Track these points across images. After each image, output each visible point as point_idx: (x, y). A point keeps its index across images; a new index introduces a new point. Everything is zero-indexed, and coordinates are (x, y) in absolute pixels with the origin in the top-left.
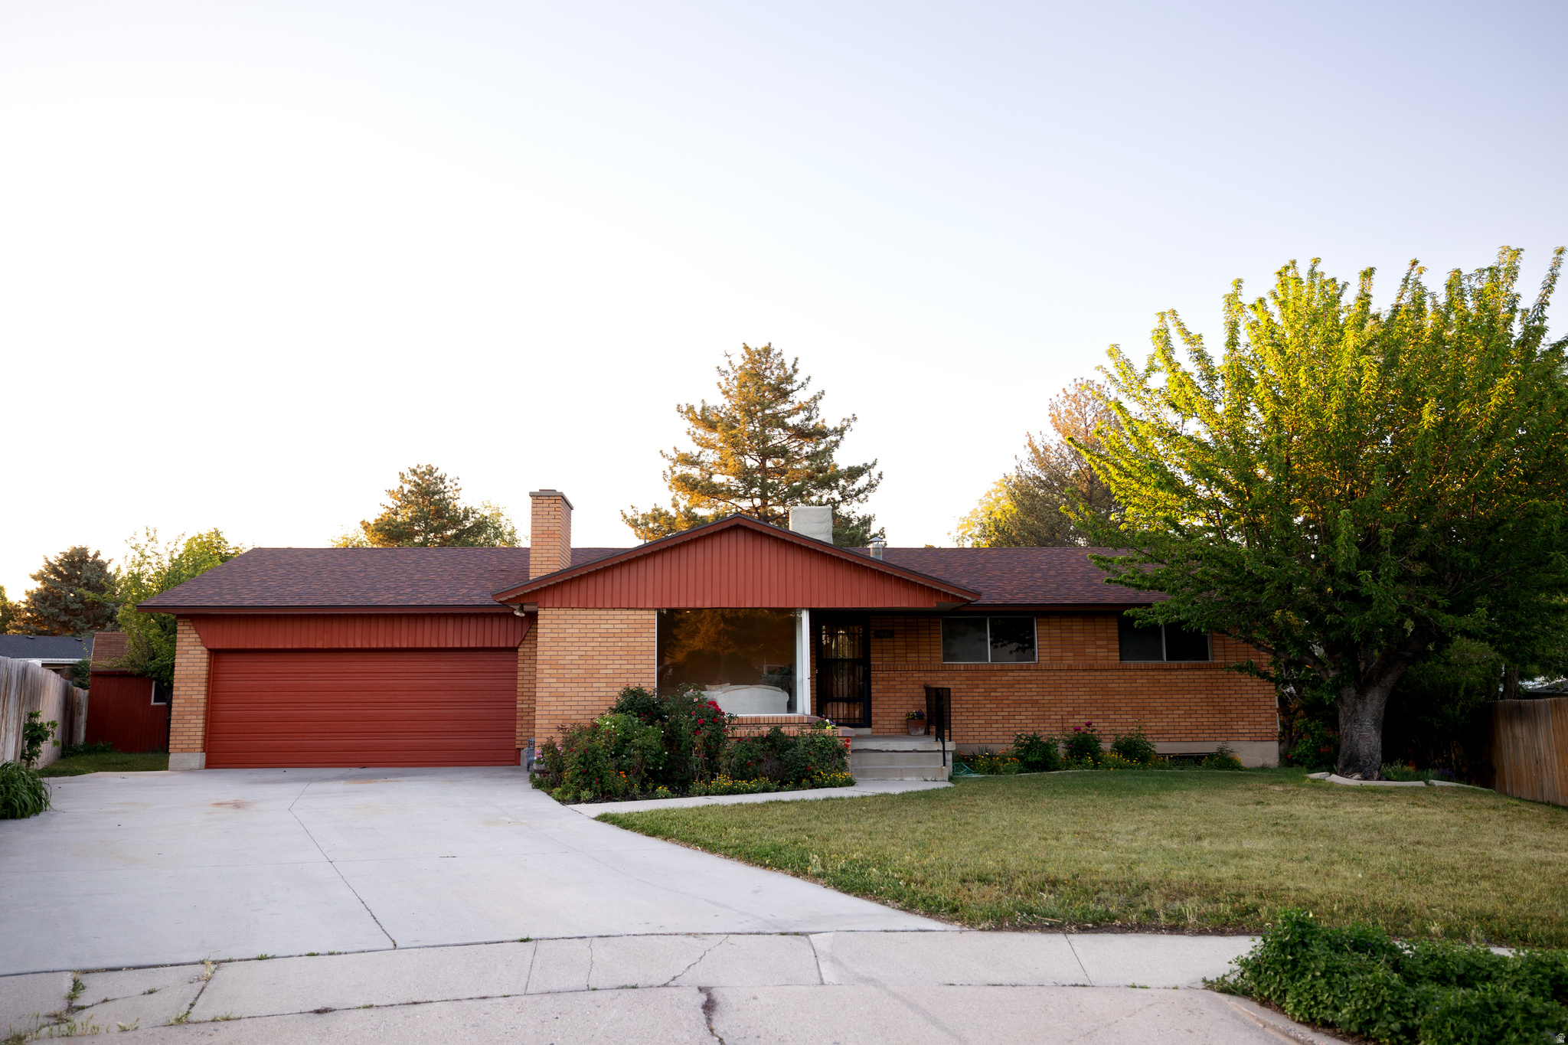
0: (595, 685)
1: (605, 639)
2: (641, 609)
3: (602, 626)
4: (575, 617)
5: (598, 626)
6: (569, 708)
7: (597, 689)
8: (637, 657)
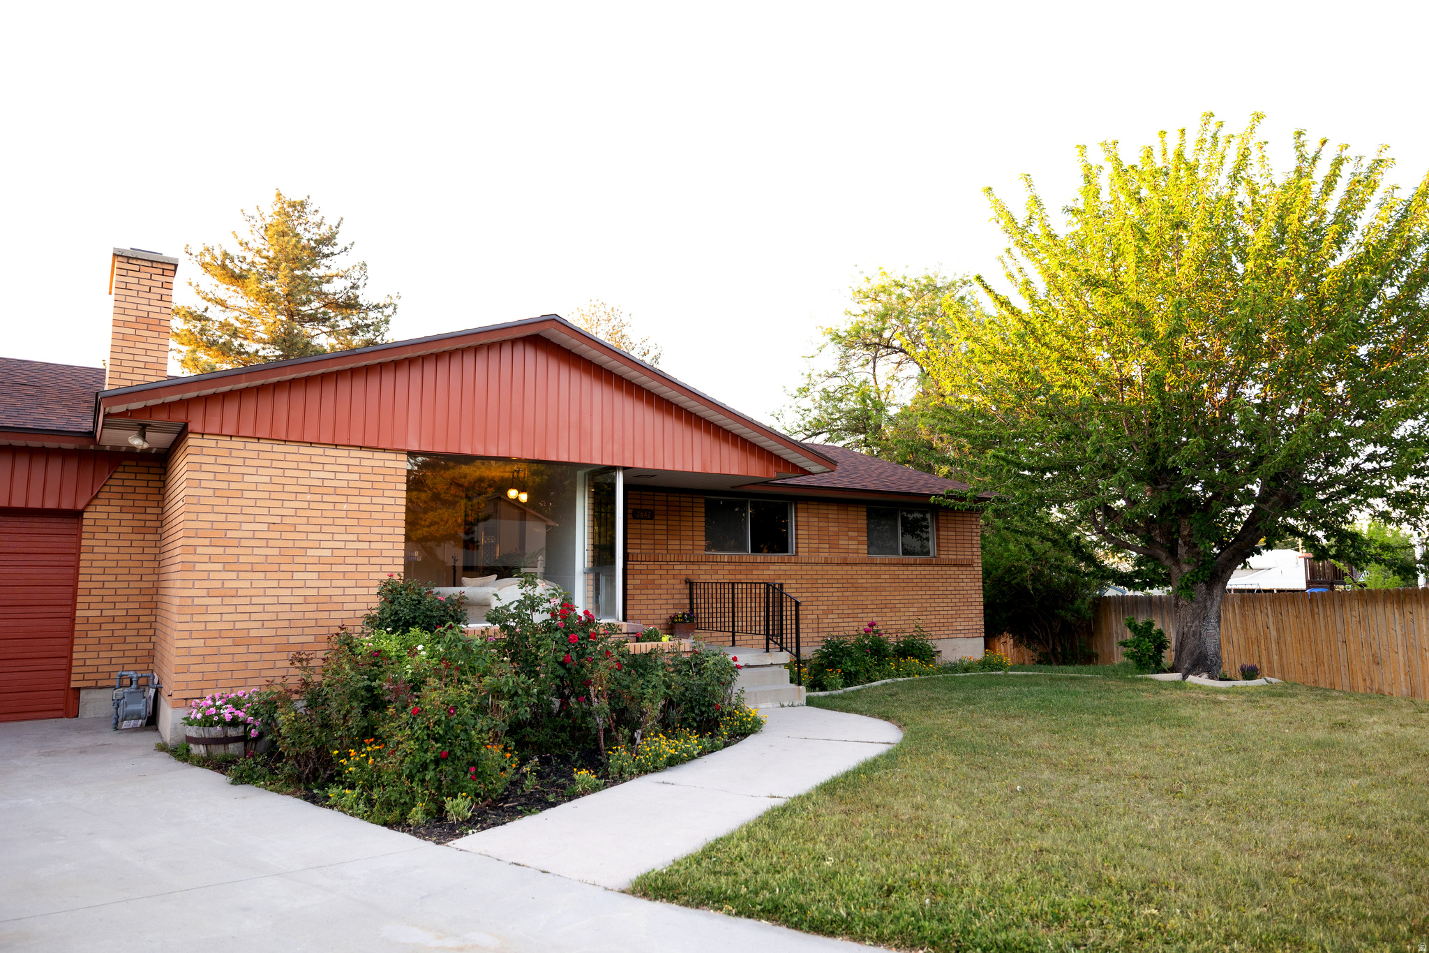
0: (296, 576)
1: (318, 498)
2: (384, 450)
3: (313, 474)
4: (262, 455)
5: (306, 474)
6: (246, 617)
7: (301, 584)
8: (374, 530)
